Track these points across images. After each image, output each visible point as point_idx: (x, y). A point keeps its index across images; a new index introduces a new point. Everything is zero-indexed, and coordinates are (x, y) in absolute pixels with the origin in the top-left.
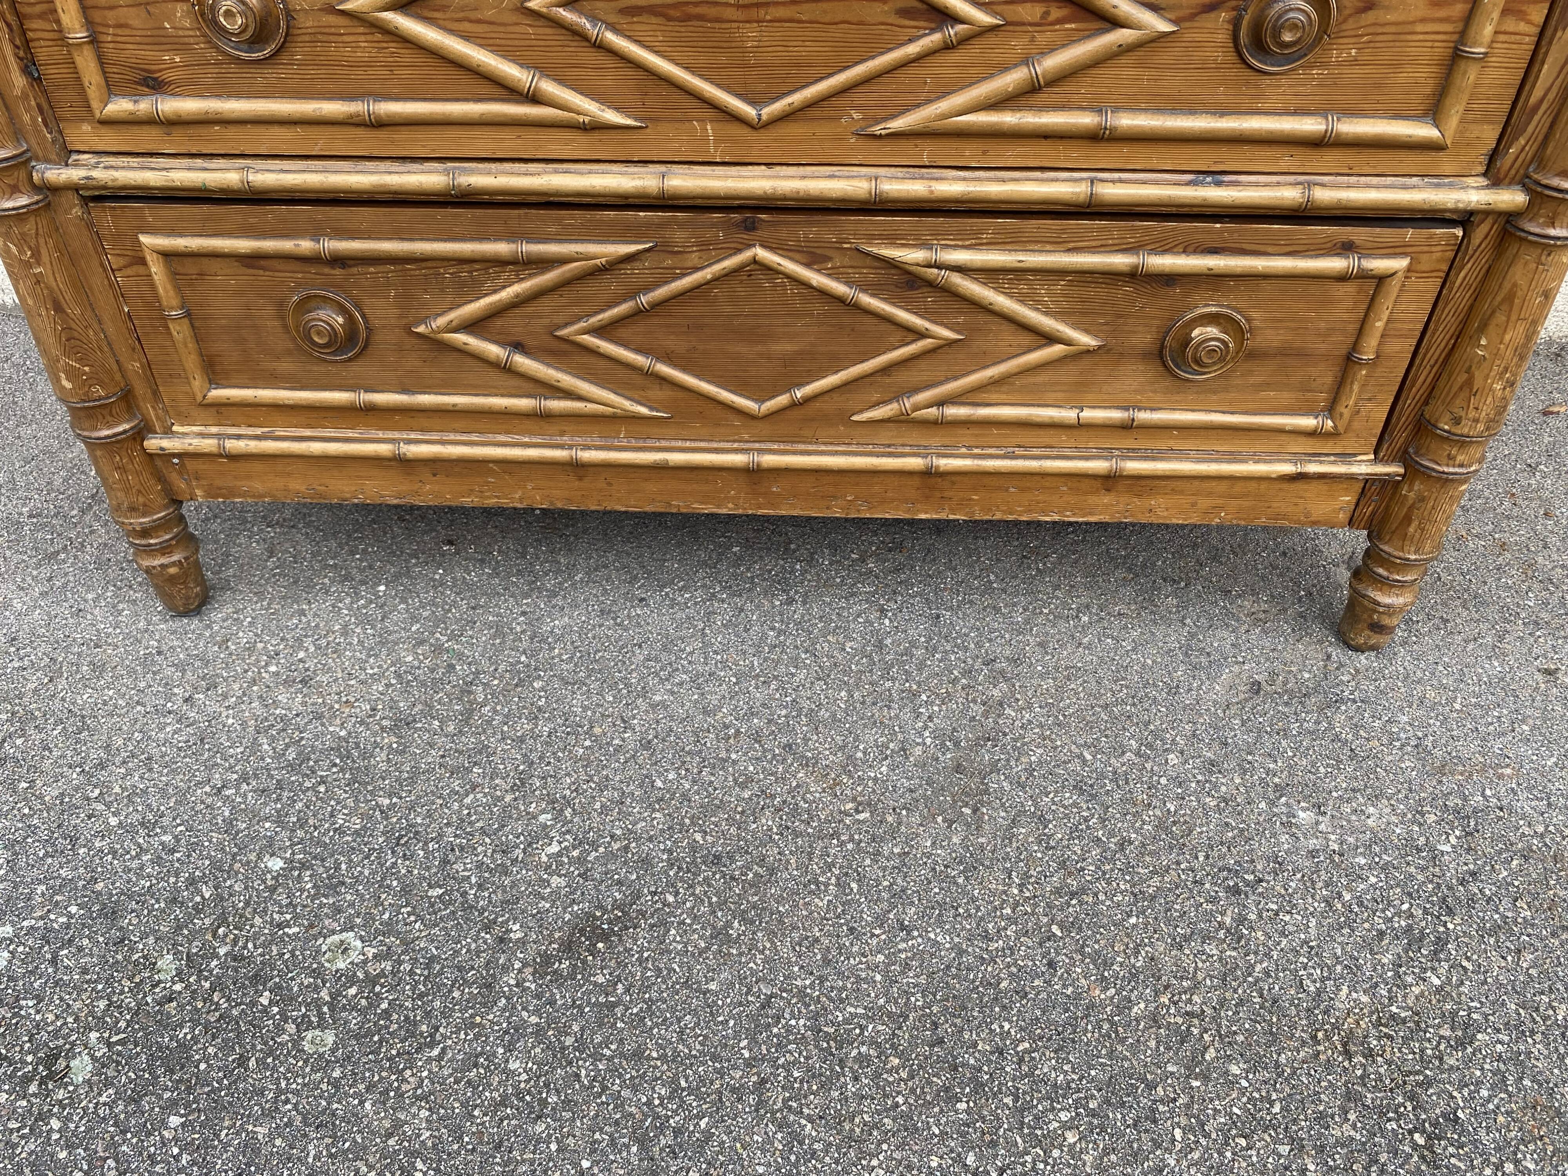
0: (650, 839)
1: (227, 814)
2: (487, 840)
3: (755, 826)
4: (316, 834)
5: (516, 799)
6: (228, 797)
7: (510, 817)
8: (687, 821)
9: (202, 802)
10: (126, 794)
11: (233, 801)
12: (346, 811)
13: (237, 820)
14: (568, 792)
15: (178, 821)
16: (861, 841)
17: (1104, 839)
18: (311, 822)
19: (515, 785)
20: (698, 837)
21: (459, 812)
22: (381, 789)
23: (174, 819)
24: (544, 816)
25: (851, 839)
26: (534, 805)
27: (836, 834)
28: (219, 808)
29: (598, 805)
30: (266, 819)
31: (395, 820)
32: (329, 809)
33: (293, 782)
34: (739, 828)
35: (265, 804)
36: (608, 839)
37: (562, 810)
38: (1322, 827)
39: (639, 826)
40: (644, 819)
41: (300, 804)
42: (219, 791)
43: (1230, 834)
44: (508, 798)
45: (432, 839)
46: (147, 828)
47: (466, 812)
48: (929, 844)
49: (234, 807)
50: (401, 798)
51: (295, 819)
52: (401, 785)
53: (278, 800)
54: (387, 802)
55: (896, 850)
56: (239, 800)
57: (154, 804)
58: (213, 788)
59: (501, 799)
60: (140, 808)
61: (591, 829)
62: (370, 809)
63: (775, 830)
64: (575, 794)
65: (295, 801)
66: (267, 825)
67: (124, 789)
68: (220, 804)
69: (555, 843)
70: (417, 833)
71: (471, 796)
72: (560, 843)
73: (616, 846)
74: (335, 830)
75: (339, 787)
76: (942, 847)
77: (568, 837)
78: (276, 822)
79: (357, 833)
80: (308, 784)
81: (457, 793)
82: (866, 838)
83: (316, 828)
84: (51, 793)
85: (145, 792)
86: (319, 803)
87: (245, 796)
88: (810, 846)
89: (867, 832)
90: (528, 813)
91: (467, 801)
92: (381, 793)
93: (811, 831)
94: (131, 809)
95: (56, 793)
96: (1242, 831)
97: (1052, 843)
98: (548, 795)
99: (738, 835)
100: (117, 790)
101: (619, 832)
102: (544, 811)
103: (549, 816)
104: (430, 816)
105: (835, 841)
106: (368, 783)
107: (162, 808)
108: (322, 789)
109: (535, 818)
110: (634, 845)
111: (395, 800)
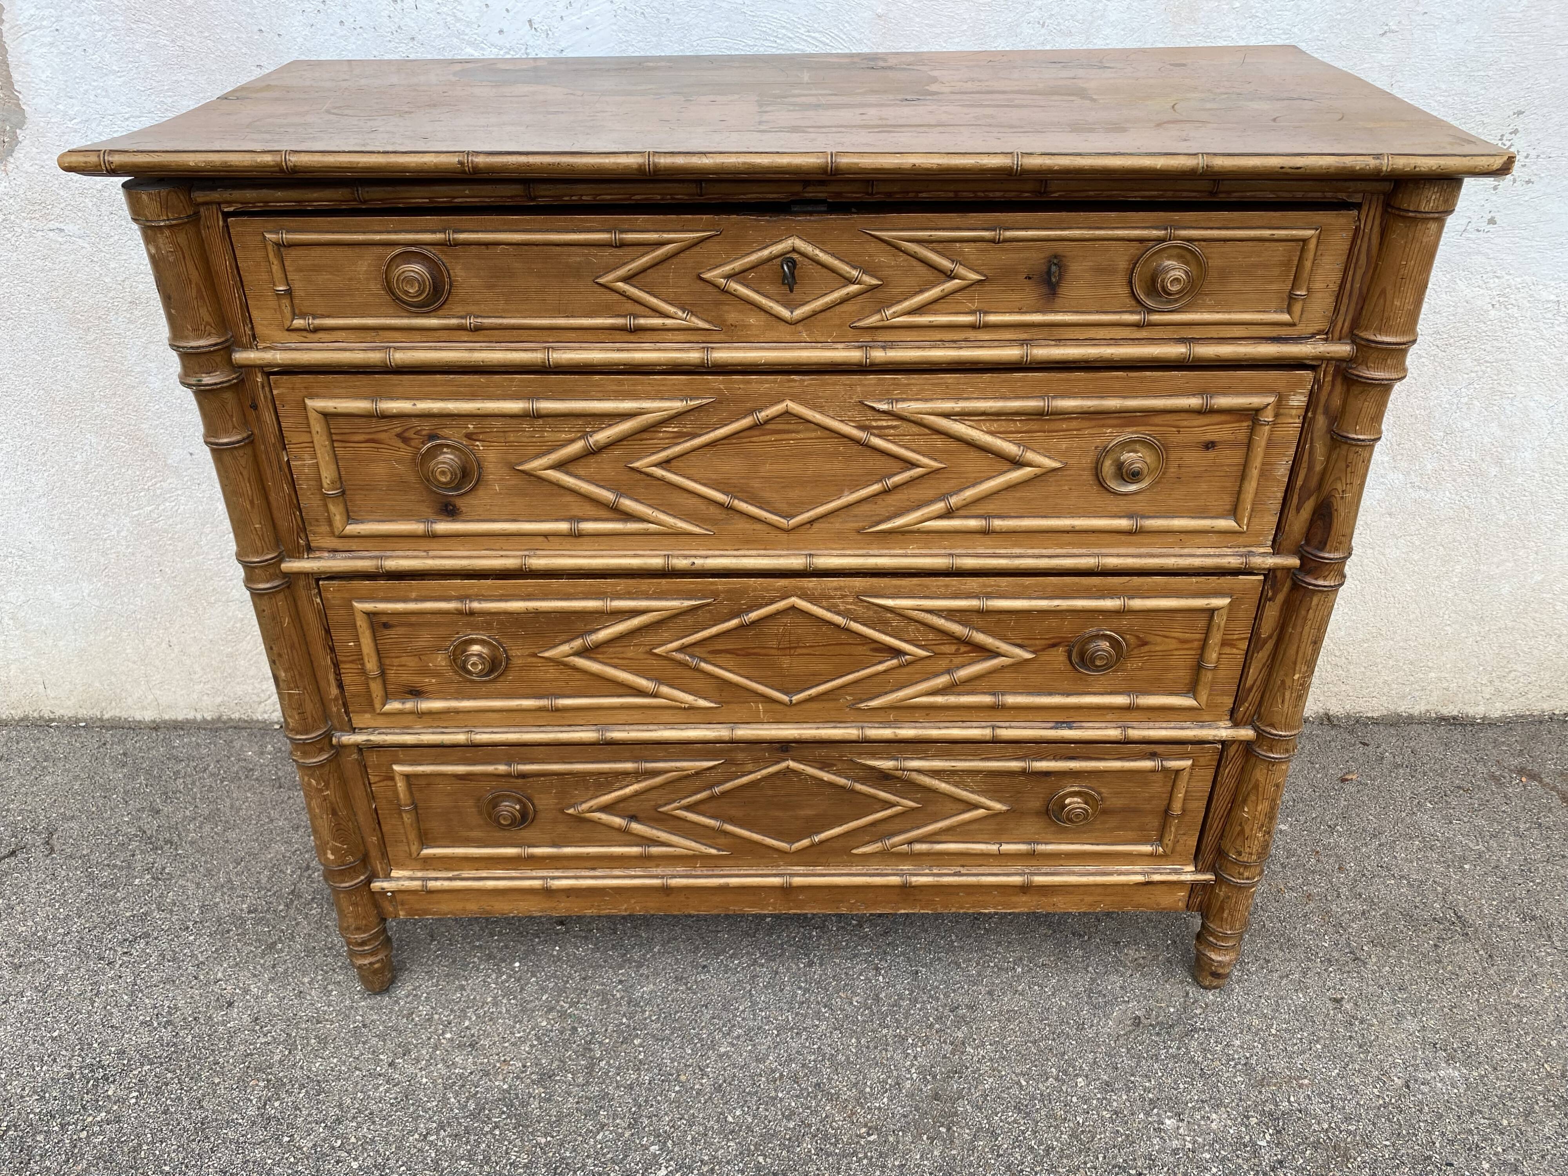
0: (728, 1163)
1: (433, 1155)
2: (617, 1168)
3: (799, 1149)
4: (498, 1168)
5: (632, 1135)
6: (432, 1142)
7: (630, 1149)
8: (752, 1147)
9: (415, 1147)
10: (360, 1143)
11: (436, 1145)
12: (516, 1149)
13: (440, 1159)
14: (667, 1128)
15: (400, 1163)
16: (872, 1157)
17: (1036, 1147)
18: (493, 1159)
19: (631, 1123)
20: (761, 1159)
21: (595, 1146)
22: (538, 1130)
23: (397, 1161)
24: (653, 1147)
25: (866, 1157)
26: (645, 1139)
27: (855, 1153)
28: (427, 1151)
29: (689, 1138)
30: (462, 1158)
31: (551, 1154)
32: (504, 1148)
33: (476, 1128)
34: (788, 1152)
35: (459, 1146)
36: (699, 1163)
37: (665, 1142)
38: (1181, 1131)
39: (720, 1153)
40: (722, 1148)
41: (484, 1145)
42: (425, 1137)
43: (1120, 1139)
44: (627, 1134)
45: (579, 1169)
46: (379, 1169)
47: (599, 1146)
48: (918, 1157)
49: (437, 1150)
50: (553, 1137)
51: (482, 1157)
52: (551, 1126)
53: (468, 1142)
54: (543, 1140)
55: (897, 1163)
56: (440, 1144)
57: (381, 1150)
58: (420, 1135)
59: (622, 1135)
60: (372, 1154)
61: (687, 1156)
62: (533, 1147)
63: (813, 1152)
64: (672, 1130)
65: (480, 1143)
66: (463, 1163)
67: (358, 1139)
68: (427, 1148)
69: (663, 1168)
70: (567, 1164)
71: (601, 1134)
72: (667, 1168)
73: (705, 1169)
74: (511, 1164)
75: (509, 1130)
76: (927, 1159)
77: (672, 1163)
78: (469, 1160)
79: (525, 1166)
80: (487, 1129)
81: (591, 1131)
82: (875, 1155)
83: (497, 1164)
84: (306, 1144)
85: (373, 1140)
86: (497, 1144)
87: (444, 1141)
88: (838, 1163)
89: (876, 1150)
90: (642, 1146)
91: (599, 1137)
92: (539, 1134)
93: (837, 1151)
94: (366, 1155)
95: (311, 1145)
96: (1127, 1136)
97: (1001, 1152)
98: (654, 1130)
99: (788, 1157)
100: (353, 1140)
101: (706, 1158)
102: (653, 1144)
103: (657, 1147)
104: (575, 1151)
105: (855, 1158)
106: (528, 1126)
107: (387, 1153)
108: (497, 1132)
109: (647, 1149)
110: (717, 1167)
111: (549, 1139)
